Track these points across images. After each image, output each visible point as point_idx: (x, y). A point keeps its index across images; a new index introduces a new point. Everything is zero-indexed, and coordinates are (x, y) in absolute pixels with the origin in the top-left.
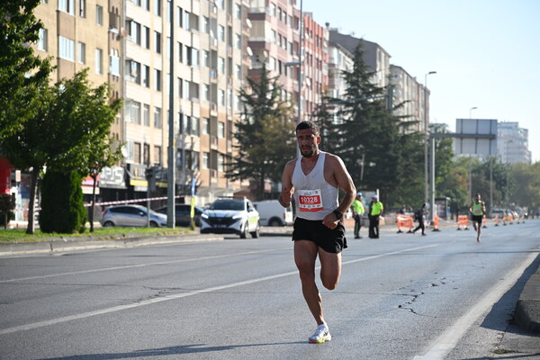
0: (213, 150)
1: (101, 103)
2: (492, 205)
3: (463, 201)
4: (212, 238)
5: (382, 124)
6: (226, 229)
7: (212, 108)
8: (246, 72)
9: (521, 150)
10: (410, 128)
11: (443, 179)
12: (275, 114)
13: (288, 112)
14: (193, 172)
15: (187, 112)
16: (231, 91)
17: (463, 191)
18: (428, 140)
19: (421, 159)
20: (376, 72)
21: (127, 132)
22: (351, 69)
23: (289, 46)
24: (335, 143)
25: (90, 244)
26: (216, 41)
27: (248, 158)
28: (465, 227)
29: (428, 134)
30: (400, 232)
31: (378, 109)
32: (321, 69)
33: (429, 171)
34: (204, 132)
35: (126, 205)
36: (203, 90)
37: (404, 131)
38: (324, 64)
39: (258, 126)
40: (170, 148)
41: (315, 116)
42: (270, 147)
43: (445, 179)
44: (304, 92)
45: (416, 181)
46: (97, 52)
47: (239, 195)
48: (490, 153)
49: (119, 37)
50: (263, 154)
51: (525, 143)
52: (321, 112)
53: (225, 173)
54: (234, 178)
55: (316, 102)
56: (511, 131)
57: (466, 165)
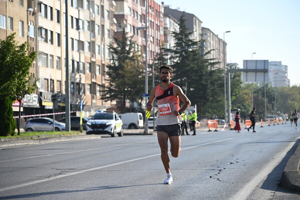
0: (94, 83)
1: (23, 55)
2: (266, 113)
3: (248, 111)
4: (93, 137)
5: (197, 64)
6: (101, 131)
7: (92, 56)
8: (113, 34)
9: (283, 79)
10: (215, 66)
12: (131, 59)
13: (139, 58)
14: (81, 96)
15: (77, 59)
16: (104, 46)
17: (248, 105)
18: (226, 74)
19: (222, 85)
20: (193, 32)
21: (40, 72)
22: (178, 31)
23: (139, 17)
25: (18, 143)
26: (94, 14)
27: (115, 87)
29: (226, 70)
30: (210, 131)
31: (195, 55)
32: (159, 31)
33: (227, 93)
34: (88, 71)
35: (40, 118)
36: (86, 45)
37: (211, 68)
38: (161, 28)
39: (121, 67)
40: (67, 82)
41: (156, 60)
42: (129, 80)
43: (237, 98)
44: (149, 45)
45: (219, 99)
46: (20, 23)
47: (110, 110)
48: (264, 81)
49: (34, 14)
50: (124, 84)
51: (286, 75)
52: (160, 57)
53: (101, 97)
54: (107, 99)
55: (157, 51)
56: (277, 67)
57: (250, 88)
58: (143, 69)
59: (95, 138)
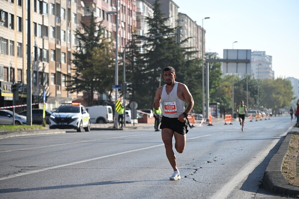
0: (58, 72)
3: (228, 105)
4: (57, 132)
5: (173, 53)
6: (65, 125)
7: (57, 43)
8: (80, 18)
9: (267, 70)
10: (192, 55)
11: (215, 90)
12: (100, 46)
13: (109, 46)
14: (44, 87)
15: (40, 46)
16: (70, 31)
17: (228, 98)
18: (205, 64)
19: (200, 77)
20: (169, 18)
22: (152, 16)
24: (142, 66)
27: (82, 77)
28: (230, 122)
29: (204, 59)
31: (171, 43)
32: (132, 16)
33: (205, 85)
34: (52, 59)
36: (51, 31)
38: (133, 13)
39: (88, 55)
40: (28, 71)
41: (127, 48)
42: (98, 69)
43: (216, 90)
44: (120, 32)
45: (196, 92)
48: (246, 73)
50: (92, 74)
51: (270, 66)
52: (131, 45)
53: (66, 88)
54: (72, 91)
55: (129, 39)
56: (260, 57)
57: (230, 80)
58: (113, 57)
59: (59, 132)
